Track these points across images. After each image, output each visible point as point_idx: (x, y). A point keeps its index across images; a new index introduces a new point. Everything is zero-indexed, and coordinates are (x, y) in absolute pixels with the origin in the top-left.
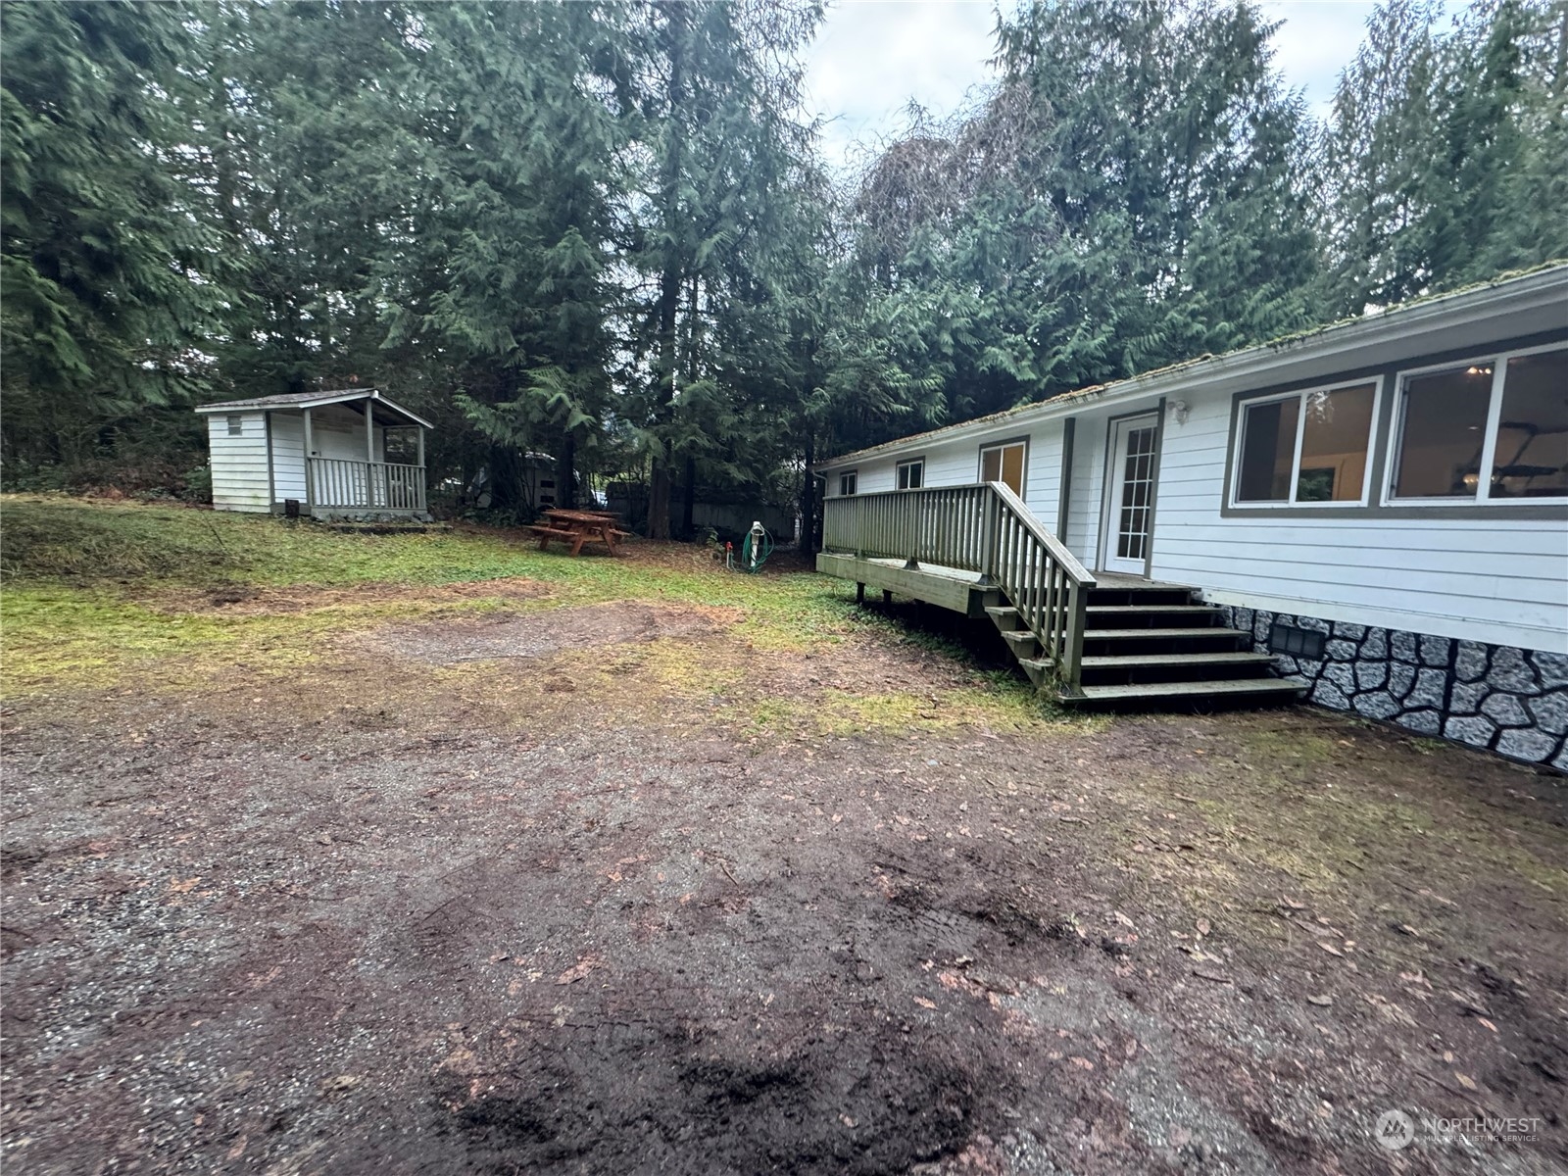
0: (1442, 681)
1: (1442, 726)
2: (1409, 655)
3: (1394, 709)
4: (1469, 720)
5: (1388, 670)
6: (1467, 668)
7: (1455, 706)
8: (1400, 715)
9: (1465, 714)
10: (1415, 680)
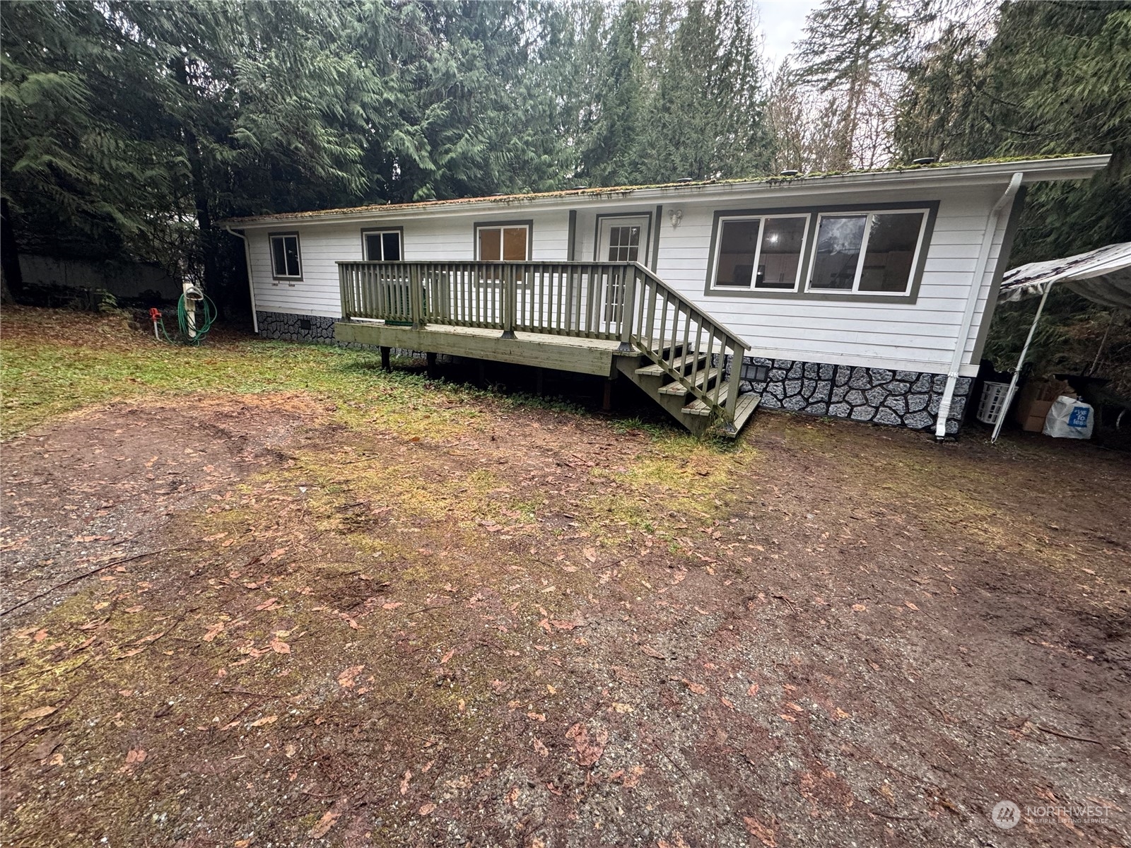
0: (829, 388)
1: (828, 410)
2: (814, 375)
3: (803, 404)
4: (839, 405)
5: (803, 383)
6: (841, 379)
7: (834, 399)
8: (807, 407)
9: (838, 402)
10: (815, 388)
